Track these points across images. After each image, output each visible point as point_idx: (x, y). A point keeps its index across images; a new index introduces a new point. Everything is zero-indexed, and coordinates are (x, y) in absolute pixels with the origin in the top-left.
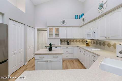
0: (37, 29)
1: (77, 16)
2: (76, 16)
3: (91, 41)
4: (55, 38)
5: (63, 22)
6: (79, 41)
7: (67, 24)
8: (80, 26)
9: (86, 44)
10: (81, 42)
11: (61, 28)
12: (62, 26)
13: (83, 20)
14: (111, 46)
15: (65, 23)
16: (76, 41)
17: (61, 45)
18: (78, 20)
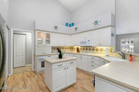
0: (14, 31)
1: (68, 23)
2: (66, 24)
3: (81, 48)
4: (46, 45)
5: (56, 27)
6: (68, 48)
7: (59, 30)
8: (70, 34)
9: (77, 50)
10: (69, 49)
11: (52, 33)
12: (54, 31)
13: (76, 28)
14: (98, 50)
15: (58, 29)
16: (66, 49)
17: (53, 54)
18: (68, 27)
